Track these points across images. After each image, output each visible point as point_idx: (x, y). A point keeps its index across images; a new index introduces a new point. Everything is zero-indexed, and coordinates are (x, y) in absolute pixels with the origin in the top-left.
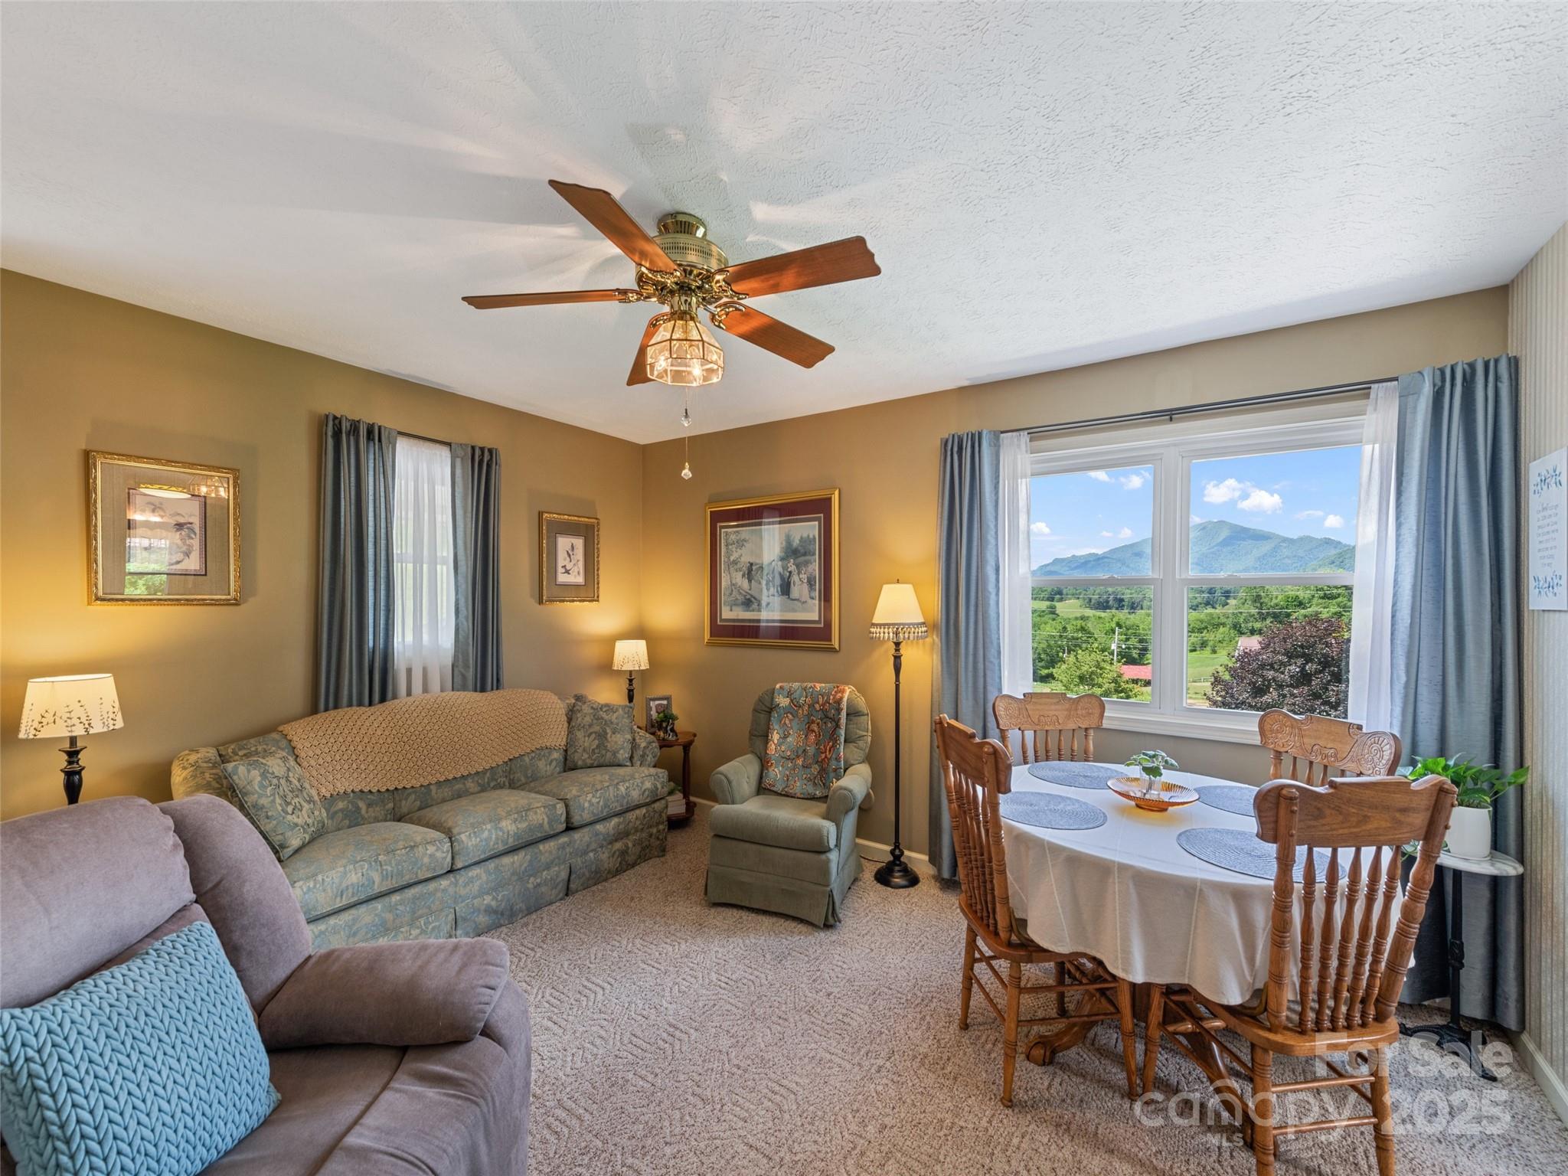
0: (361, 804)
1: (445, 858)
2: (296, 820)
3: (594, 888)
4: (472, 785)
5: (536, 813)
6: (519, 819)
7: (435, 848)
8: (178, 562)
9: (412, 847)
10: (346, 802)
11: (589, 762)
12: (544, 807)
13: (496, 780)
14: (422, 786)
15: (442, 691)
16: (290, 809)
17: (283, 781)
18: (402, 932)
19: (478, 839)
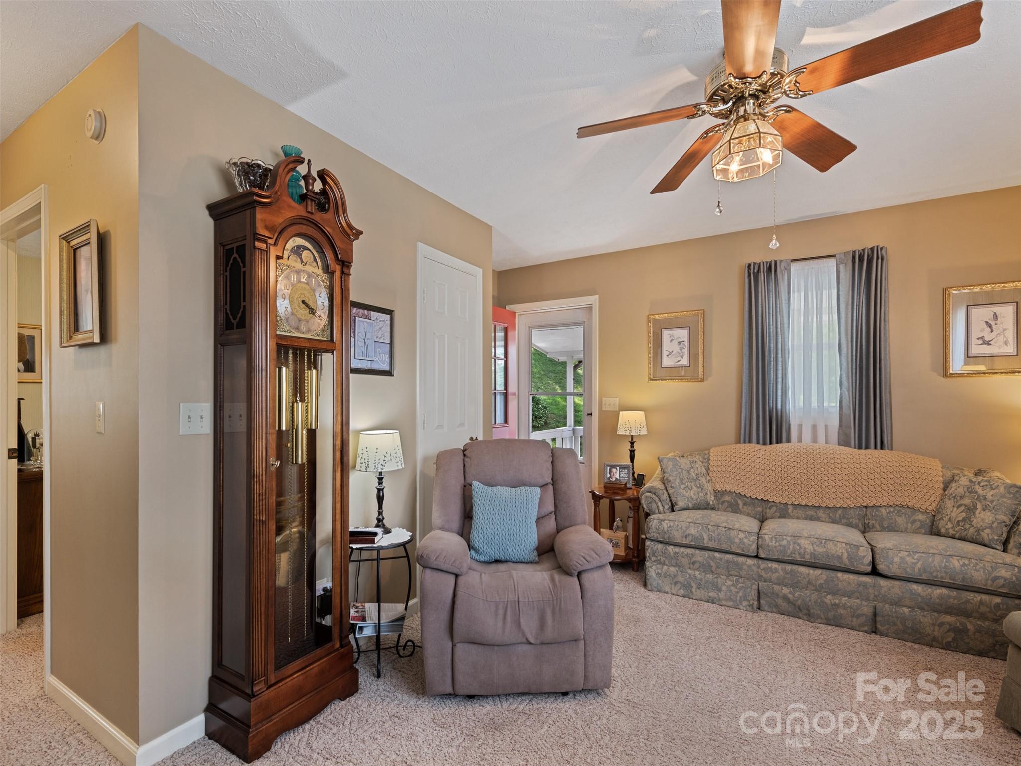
0: (740, 502)
1: (751, 545)
2: (685, 493)
3: (909, 644)
4: (823, 515)
5: (835, 545)
6: (818, 543)
7: (744, 535)
8: (679, 361)
9: (730, 529)
10: (730, 497)
11: (951, 532)
12: (846, 544)
13: (848, 519)
14: (780, 503)
15: (826, 443)
16: (683, 486)
17: (685, 472)
18: (721, 578)
19: (777, 543)
